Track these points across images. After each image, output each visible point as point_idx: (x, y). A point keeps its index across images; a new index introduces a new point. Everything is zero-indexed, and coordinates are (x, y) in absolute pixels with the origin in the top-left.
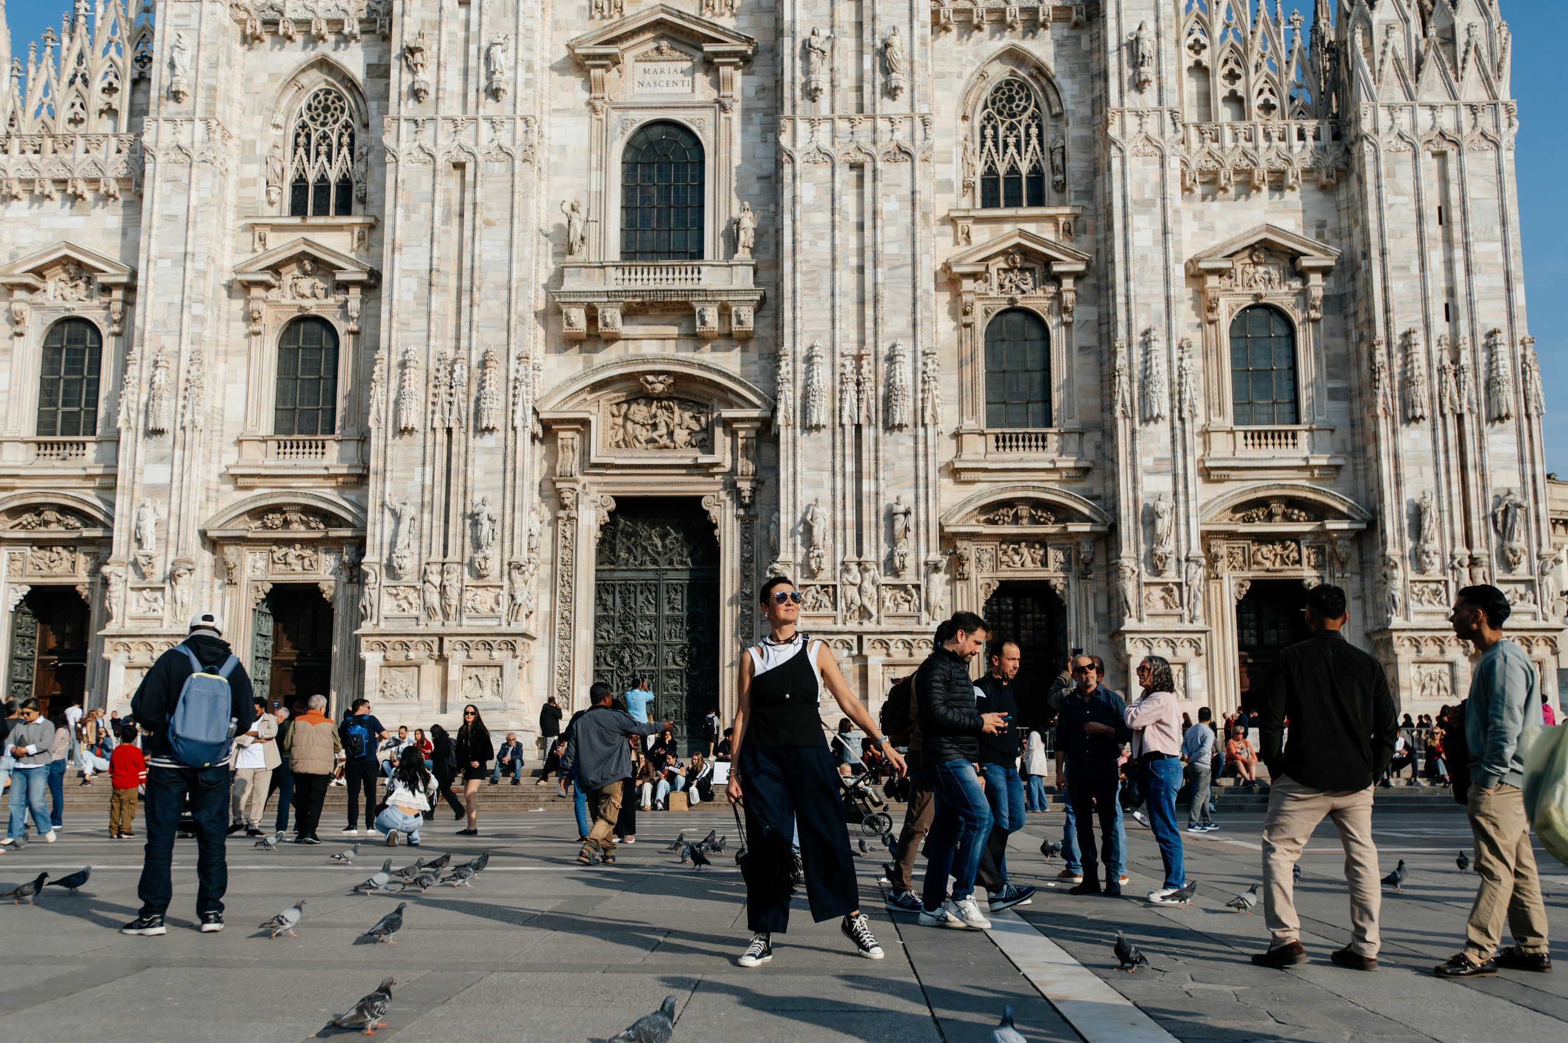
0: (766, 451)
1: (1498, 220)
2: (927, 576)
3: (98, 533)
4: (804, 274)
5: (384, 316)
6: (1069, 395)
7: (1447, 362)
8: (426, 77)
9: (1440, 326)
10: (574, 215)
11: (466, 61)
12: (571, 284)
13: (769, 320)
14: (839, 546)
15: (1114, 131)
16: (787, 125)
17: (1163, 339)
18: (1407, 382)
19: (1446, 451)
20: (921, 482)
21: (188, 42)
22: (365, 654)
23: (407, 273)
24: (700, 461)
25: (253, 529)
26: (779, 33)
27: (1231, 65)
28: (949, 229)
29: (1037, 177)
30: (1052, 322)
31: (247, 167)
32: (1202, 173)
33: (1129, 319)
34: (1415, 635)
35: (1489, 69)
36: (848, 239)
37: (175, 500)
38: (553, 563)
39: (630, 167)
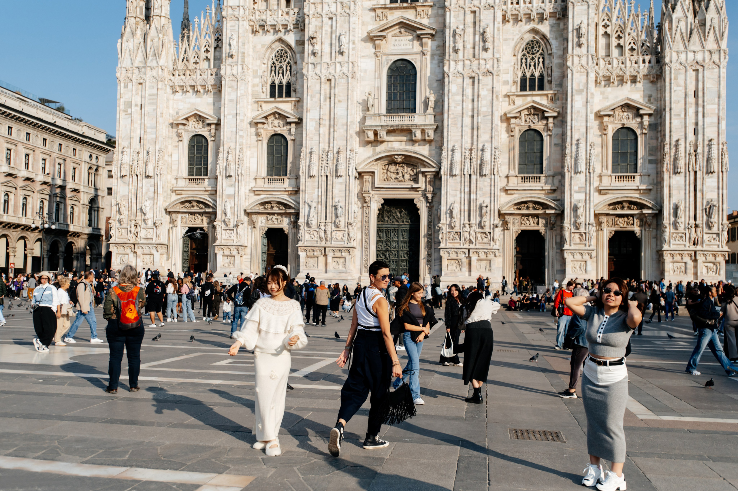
0: (437, 182)
1: (717, 96)
2: (493, 229)
3: (210, 210)
4: (452, 119)
5: (304, 135)
6: (550, 162)
7: (692, 151)
8: (317, 48)
9: (691, 137)
10: (370, 96)
11: (331, 41)
12: (368, 123)
13: (439, 134)
14: (462, 218)
15: (569, 63)
16: (446, 62)
17: (584, 143)
18: (676, 159)
19: (689, 185)
20: (492, 195)
21: (235, 37)
22: (300, 253)
23: (312, 120)
24: (414, 186)
25: (261, 209)
26: (445, 26)
27: (619, 33)
28: (507, 99)
29: (541, 78)
30: (544, 134)
31: (255, 79)
32: (604, 77)
33: (572, 135)
34: (672, 252)
35: (718, 36)
36: (468, 105)
37: (236, 200)
38: (362, 222)
39: (389, 77)
